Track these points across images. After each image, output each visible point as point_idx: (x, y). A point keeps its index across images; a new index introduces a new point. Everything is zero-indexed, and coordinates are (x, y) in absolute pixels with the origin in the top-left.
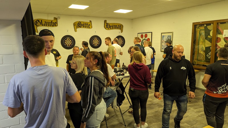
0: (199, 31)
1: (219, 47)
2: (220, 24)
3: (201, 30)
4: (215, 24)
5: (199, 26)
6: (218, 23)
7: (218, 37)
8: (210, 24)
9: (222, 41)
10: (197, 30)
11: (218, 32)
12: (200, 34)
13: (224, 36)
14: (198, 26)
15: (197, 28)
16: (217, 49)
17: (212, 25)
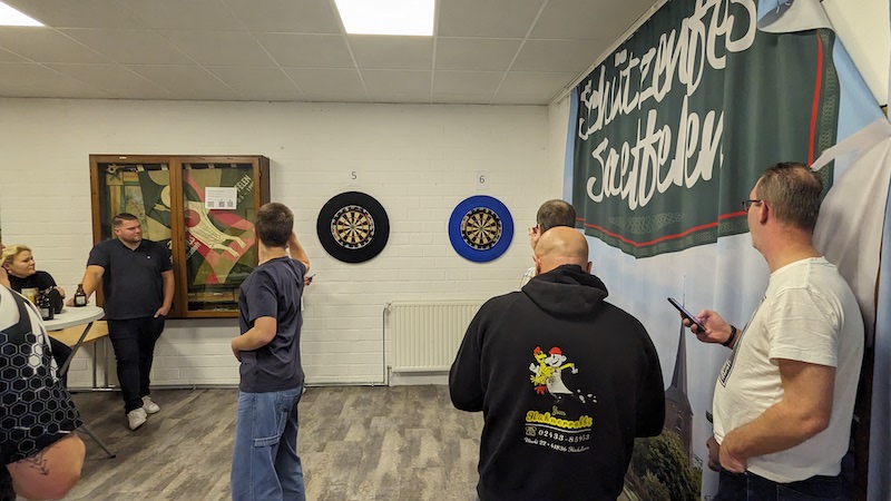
0: (118, 189)
1: (197, 240)
2: (190, 168)
3: (125, 184)
4: (176, 166)
5: (118, 171)
6: (184, 166)
7: (191, 208)
8: (157, 167)
9: (205, 220)
10: (109, 183)
11: (188, 193)
12: (126, 199)
13: (208, 208)
14: (115, 168)
15: (109, 177)
16: (190, 248)
17: (164, 169)
